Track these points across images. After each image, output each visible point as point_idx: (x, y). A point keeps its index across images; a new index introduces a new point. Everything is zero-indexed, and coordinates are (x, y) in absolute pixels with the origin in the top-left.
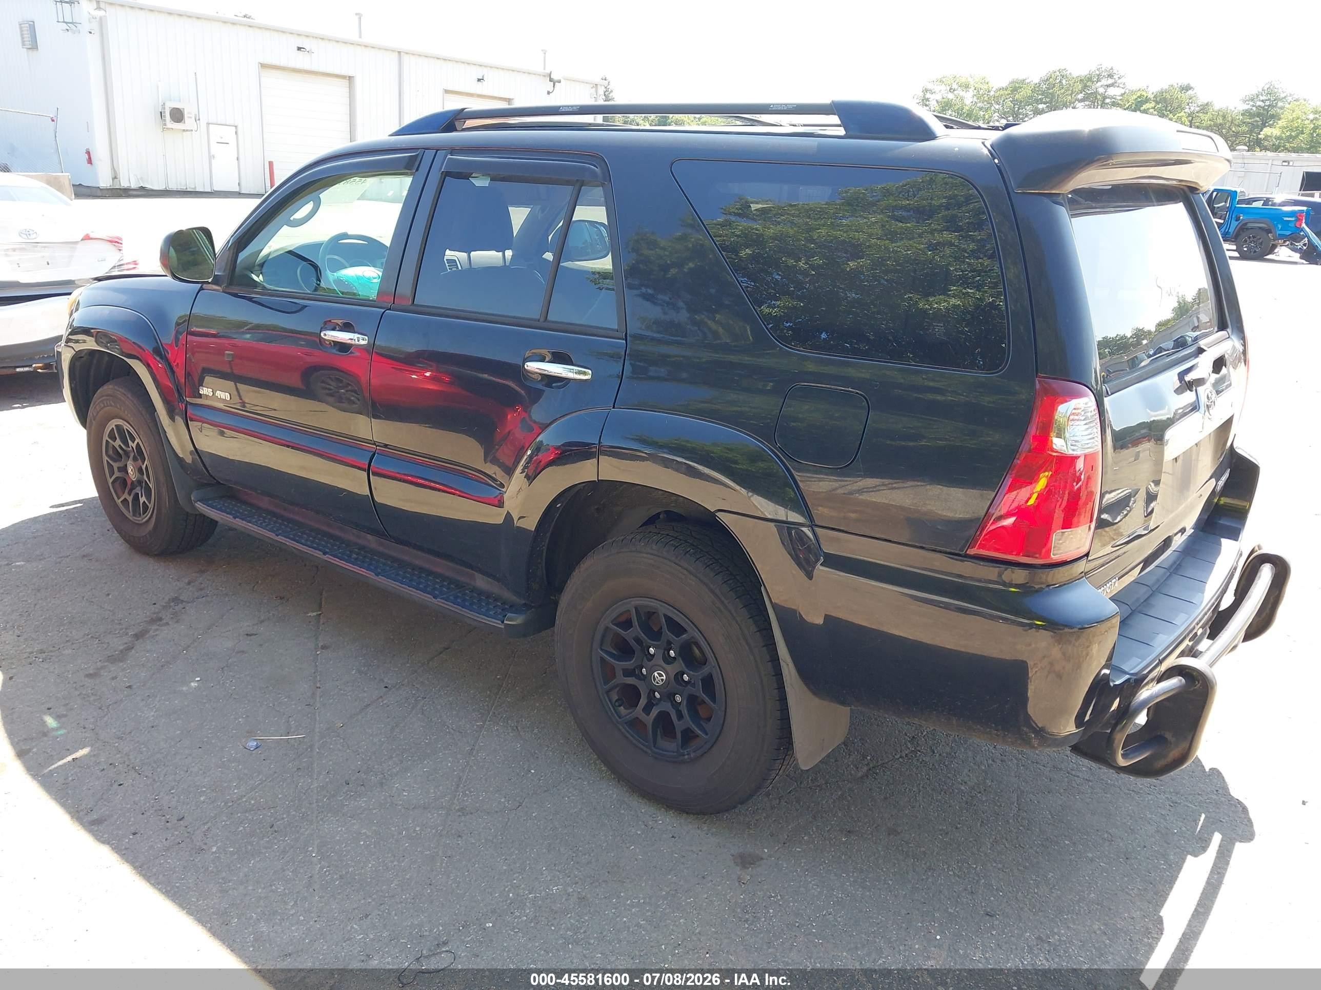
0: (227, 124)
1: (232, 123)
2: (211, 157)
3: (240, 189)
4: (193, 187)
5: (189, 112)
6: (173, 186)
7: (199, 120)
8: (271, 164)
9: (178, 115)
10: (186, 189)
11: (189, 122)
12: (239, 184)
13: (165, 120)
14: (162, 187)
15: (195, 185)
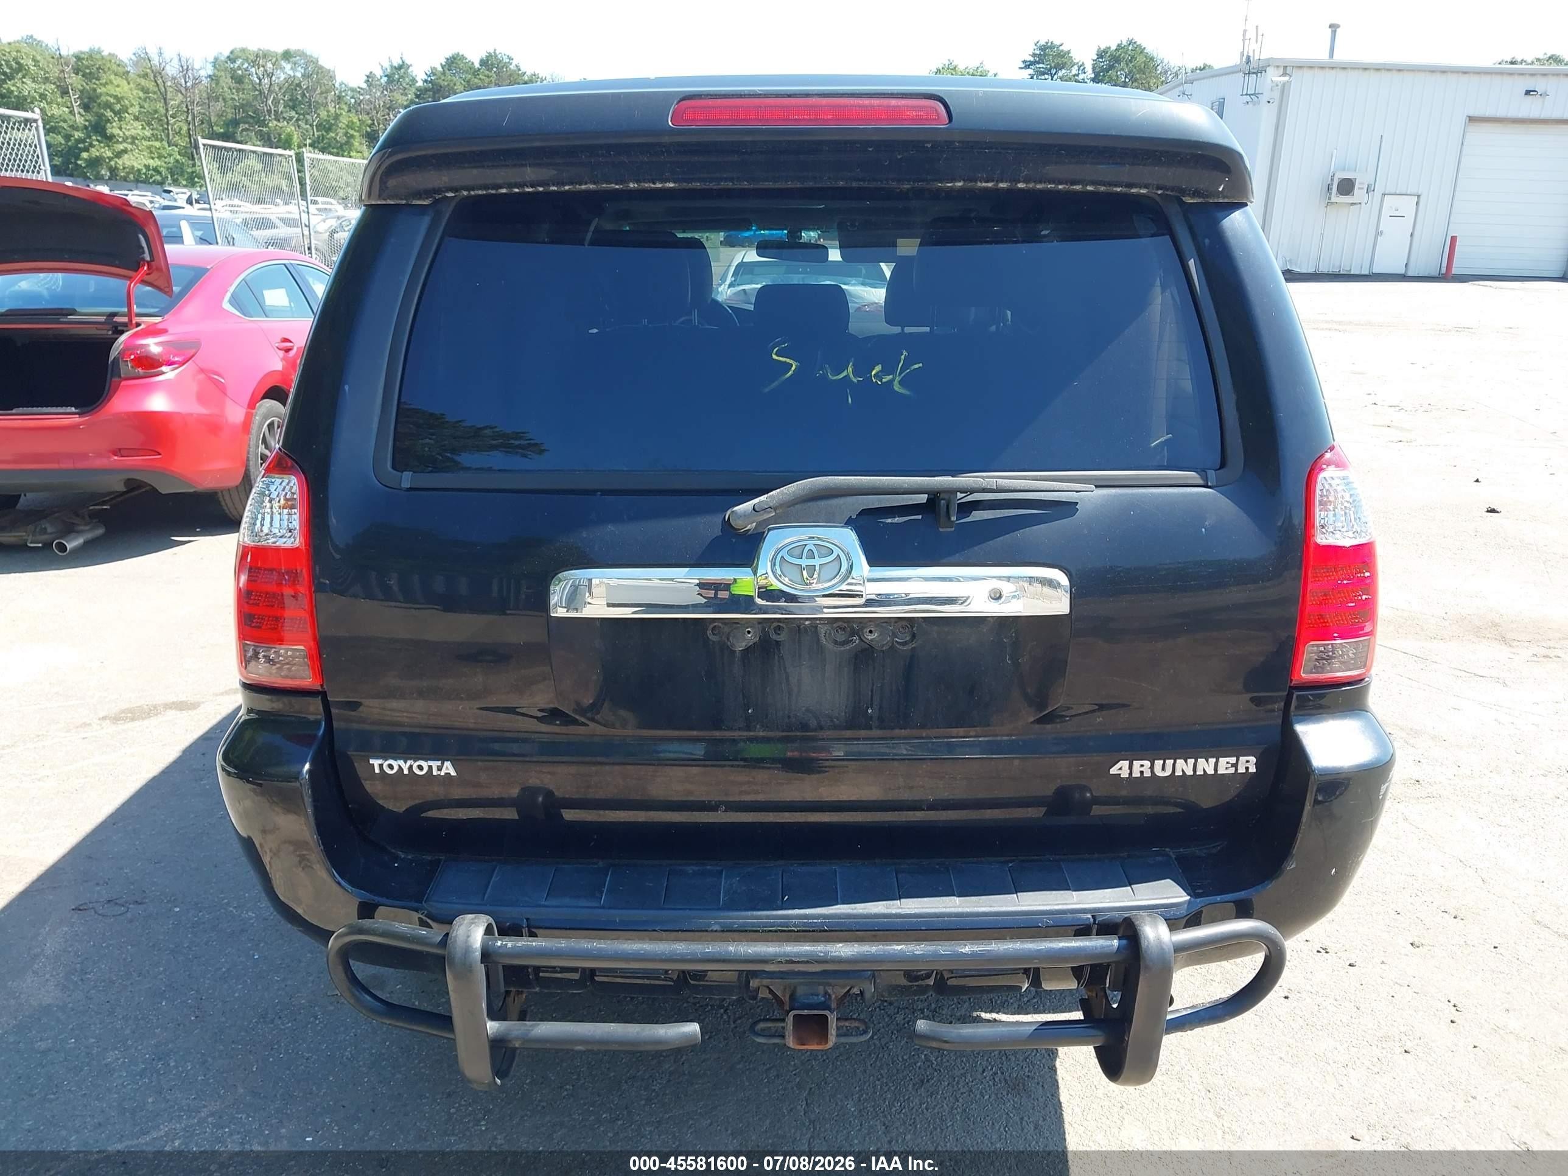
0: (1409, 192)
1: (1415, 191)
2: (1378, 233)
3: (1406, 270)
4: (1349, 269)
5: (1362, 181)
6: (1324, 269)
7: (1374, 190)
8: (1454, 239)
9: (1346, 187)
10: (1339, 271)
11: (1359, 194)
12: (1406, 265)
13: (1330, 194)
14: (1311, 270)
15: (1351, 267)
